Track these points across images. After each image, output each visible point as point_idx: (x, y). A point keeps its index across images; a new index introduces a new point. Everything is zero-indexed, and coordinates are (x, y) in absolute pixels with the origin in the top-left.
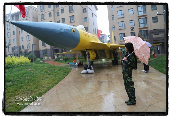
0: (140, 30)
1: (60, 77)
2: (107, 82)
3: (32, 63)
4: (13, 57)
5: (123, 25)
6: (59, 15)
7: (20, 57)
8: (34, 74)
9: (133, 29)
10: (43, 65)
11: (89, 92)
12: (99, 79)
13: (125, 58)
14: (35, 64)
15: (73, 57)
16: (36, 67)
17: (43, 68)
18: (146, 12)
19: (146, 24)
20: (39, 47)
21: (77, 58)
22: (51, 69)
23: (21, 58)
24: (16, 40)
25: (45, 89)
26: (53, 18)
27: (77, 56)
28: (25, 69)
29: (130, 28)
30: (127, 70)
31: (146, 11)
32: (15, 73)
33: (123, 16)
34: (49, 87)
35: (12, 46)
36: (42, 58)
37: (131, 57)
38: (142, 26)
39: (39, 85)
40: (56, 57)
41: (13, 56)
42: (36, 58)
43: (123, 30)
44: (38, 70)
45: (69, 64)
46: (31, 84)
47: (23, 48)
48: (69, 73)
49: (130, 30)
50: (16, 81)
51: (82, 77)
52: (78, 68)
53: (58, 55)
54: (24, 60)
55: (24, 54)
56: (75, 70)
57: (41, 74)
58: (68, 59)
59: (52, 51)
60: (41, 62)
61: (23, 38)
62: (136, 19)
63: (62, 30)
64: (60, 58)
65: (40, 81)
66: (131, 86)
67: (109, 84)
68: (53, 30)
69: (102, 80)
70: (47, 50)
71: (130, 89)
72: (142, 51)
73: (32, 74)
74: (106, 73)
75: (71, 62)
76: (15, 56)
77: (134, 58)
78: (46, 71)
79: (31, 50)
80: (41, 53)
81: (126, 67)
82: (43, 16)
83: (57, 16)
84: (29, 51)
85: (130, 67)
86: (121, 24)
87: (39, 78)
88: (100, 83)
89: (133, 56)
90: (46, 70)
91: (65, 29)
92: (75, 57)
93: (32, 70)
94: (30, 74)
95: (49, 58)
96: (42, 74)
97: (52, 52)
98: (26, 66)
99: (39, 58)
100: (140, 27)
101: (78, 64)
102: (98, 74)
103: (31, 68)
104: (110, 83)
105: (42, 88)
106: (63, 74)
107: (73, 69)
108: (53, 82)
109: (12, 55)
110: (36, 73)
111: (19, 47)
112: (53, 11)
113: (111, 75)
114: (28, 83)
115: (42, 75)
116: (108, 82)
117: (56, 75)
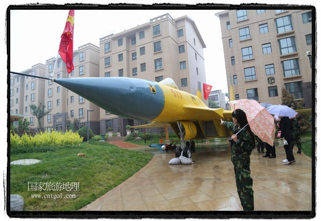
0: (287, 82)
1: (130, 169)
2: (211, 179)
3: (84, 143)
4: (53, 132)
5: (254, 74)
6: (136, 59)
7: (65, 131)
8: (85, 162)
9: (273, 81)
10: (104, 146)
11: (176, 197)
12: (198, 175)
13: (234, 137)
14: (91, 145)
15: (160, 135)
16: (91, 150)
17: (102, 152)
18: (297, 48)
19: (298, 70)
20: (99, 115)
21: (167, 134)
22: (116, 154)
23: (67, 133)
24: (60, 101)
25: (102, 188)
26: (126, 64)
27: (167, 132)
28: (72, 153)
29: (267, 78)
30: (240, 157)
31: (297, 46)
32: (56, 160)
33: (251, 57)
34: (109, 186)
35: (54, 112)
36: (105, 135)
37: (243, 134)
38: (288, 74)
39: (92, 181)
40: (128, 133)
41: (54, 130)
42: (93, 134)
43: (252, 82)
44: (94, 156)
45: (150, 146)
46: (81, 179)
47: (72, 116)
48: (148, 162)
49: (267, 82)
50: (56, 173)
51: (169, 170)
52: (165, 154)
53: (132, 130)
54: (71, 138)
55: (73, 127)
56: (159, 158)
57: (98, 163)
58: (150, 137)
59: (122, 121)
60: (101, 141)
61: (73, 98)
62: (277, 61)
63: (132, 89)
64: (135, 136)
65: (96, 175)
66: (247, 187)
67: (215, 183)
68: (117, 89)
69: (204, 176)
70: (114, 120)
71: (245, 191)
72: (260, 121)
73: (83, 162)
74: (215, 163)
75: (155, 142)
76: (57, 130)
77: (248, 136)
78: (106, 159)
79: (85, 120)
80: (103, 125)
81: (238, 152)
82: (109, 60)
83: (133, 59)
84: (82, 121)
85: (244, 151)
86: (248, 72)
87: (95, 170)
88: (199, 181)
89: (247, 132)
90: (107, 156)
91: (137, 88)
92: (163, 133)
93: (84, 155)
94: (80, 162)
95: (116, 135)
96: (100, 163)
97: (122, 123)
98: (74, 147)
99: (98, 133)
100: (286, 77)
101: (166, 147)
102: (199, 166)
103: (83, 153)
104: (217, 182)
105: (97, 187)
106: (137, 165)
107: (157, 155)
108: (118, 177)
109: (52, 129)
110: (89, 161)
111: (66, 114)
112: (125, 51)
113: (221, 168)
114: (75, 177)
115: (99, 165)
116: (213, 181)
117: (124, 165)
